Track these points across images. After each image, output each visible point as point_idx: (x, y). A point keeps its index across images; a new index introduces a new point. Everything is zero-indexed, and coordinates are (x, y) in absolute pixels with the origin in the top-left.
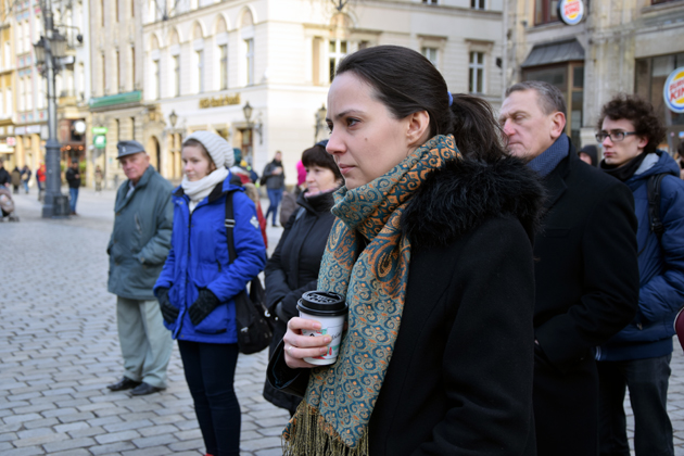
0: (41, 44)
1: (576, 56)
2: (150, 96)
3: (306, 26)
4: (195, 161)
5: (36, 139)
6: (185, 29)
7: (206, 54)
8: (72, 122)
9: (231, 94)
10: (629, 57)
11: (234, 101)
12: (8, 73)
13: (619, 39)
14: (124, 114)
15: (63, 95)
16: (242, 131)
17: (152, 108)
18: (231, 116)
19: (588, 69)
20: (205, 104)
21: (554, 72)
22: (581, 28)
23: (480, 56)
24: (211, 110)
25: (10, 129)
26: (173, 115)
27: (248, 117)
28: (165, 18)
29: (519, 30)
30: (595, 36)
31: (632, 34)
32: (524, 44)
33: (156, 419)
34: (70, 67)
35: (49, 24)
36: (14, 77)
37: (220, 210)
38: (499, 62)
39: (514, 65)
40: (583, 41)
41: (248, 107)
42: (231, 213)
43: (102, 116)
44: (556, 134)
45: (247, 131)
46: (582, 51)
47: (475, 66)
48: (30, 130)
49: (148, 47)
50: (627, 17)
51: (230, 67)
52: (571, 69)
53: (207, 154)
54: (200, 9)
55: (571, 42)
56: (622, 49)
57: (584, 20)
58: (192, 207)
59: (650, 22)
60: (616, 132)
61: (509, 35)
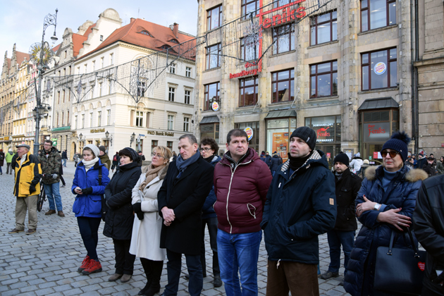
0: (35, 110)
1: (217, 121)
2: (73, 128)
3: (129, 106)
4: (88, 155)
5: (32, 142)
6: (87, 105)
7: (93, 114)
8: (45, 136)
9: (102, 128)
10: (233, 122)
11: (103, 131)
12: (25, 119)
13: (230, 117)
14: (64, 134)
15: (43, 127)
16: (105, 141)
17: (74, 132)
18: (101, 136)
19: (220, 125)
20: (92, 131)
21: (210, 126)
22: (218, 112)
23: (188, 119)
24: (94, 134)
25: (23, 138)
26: (81, 135)
27: (107, 137)
28: (78, 102)
29: (199, 112)
30: (222, 115)
31: (233, 116)
32: (201, 116)
33: (61, 239)
34: (46, 117)
35: (39, 102)
36: (26, 120)
37: (97, 172)
38: (193, 122)
39: (197, 123)
40: (219, 116)
41: (107, 133)
42: (101, 173)
43: (56, 135)
44: (196, 150)
45: (106, 141)
46: (219, 120)
47: (186, 122)
48: (30, 139)
49: (73, 111)
50: (232, 110)
51: (102, 119)
52: (215, 125)
53: (93, 153)
54: (92, 99)
55: (216, 116)
56: (230, 120)
57: (219, 110)
58: (87, 170)
59: (238, 112)
60: (206, 148)
61: (196, 113)
